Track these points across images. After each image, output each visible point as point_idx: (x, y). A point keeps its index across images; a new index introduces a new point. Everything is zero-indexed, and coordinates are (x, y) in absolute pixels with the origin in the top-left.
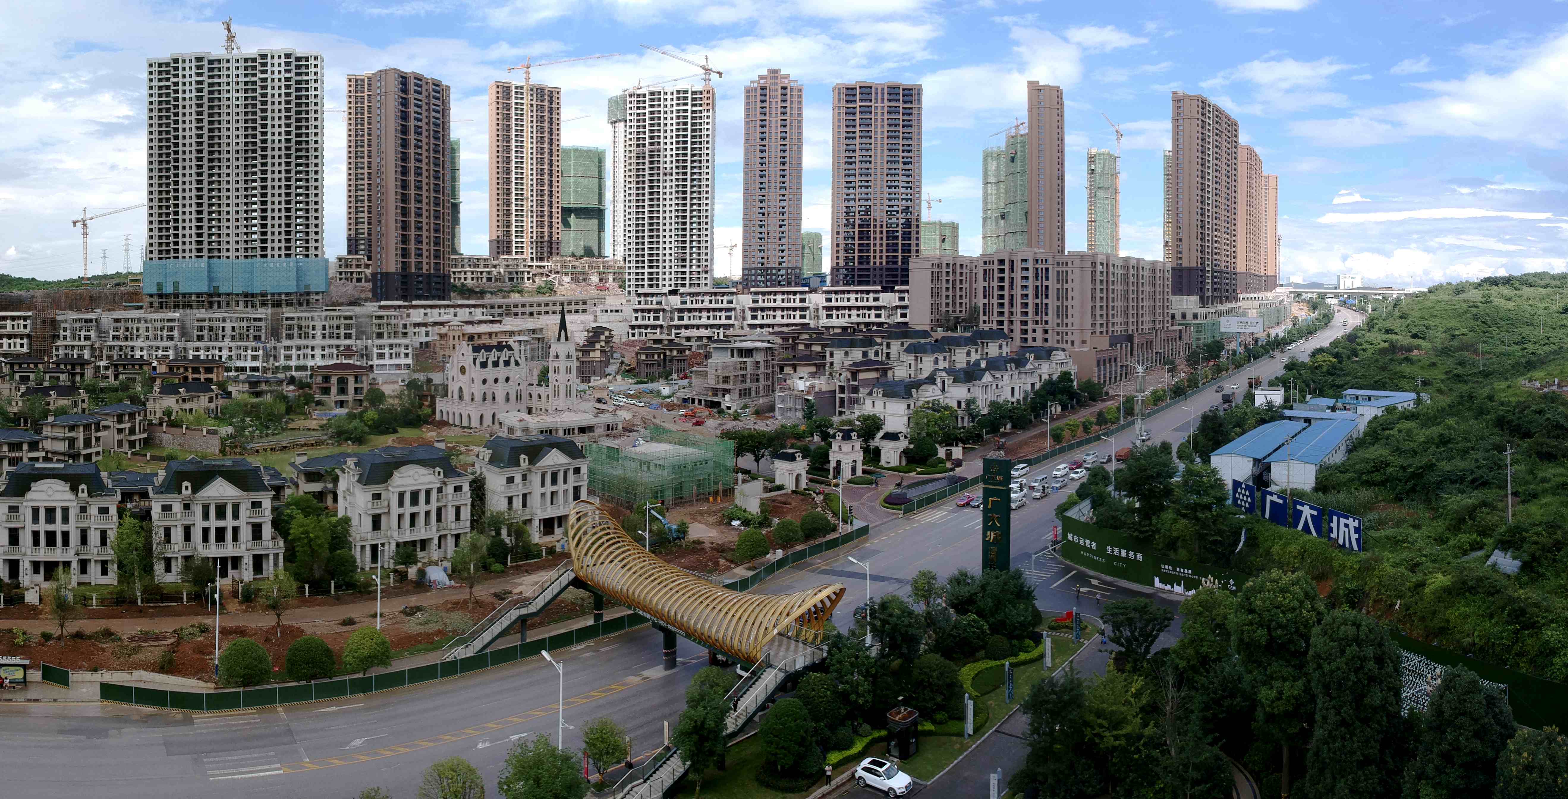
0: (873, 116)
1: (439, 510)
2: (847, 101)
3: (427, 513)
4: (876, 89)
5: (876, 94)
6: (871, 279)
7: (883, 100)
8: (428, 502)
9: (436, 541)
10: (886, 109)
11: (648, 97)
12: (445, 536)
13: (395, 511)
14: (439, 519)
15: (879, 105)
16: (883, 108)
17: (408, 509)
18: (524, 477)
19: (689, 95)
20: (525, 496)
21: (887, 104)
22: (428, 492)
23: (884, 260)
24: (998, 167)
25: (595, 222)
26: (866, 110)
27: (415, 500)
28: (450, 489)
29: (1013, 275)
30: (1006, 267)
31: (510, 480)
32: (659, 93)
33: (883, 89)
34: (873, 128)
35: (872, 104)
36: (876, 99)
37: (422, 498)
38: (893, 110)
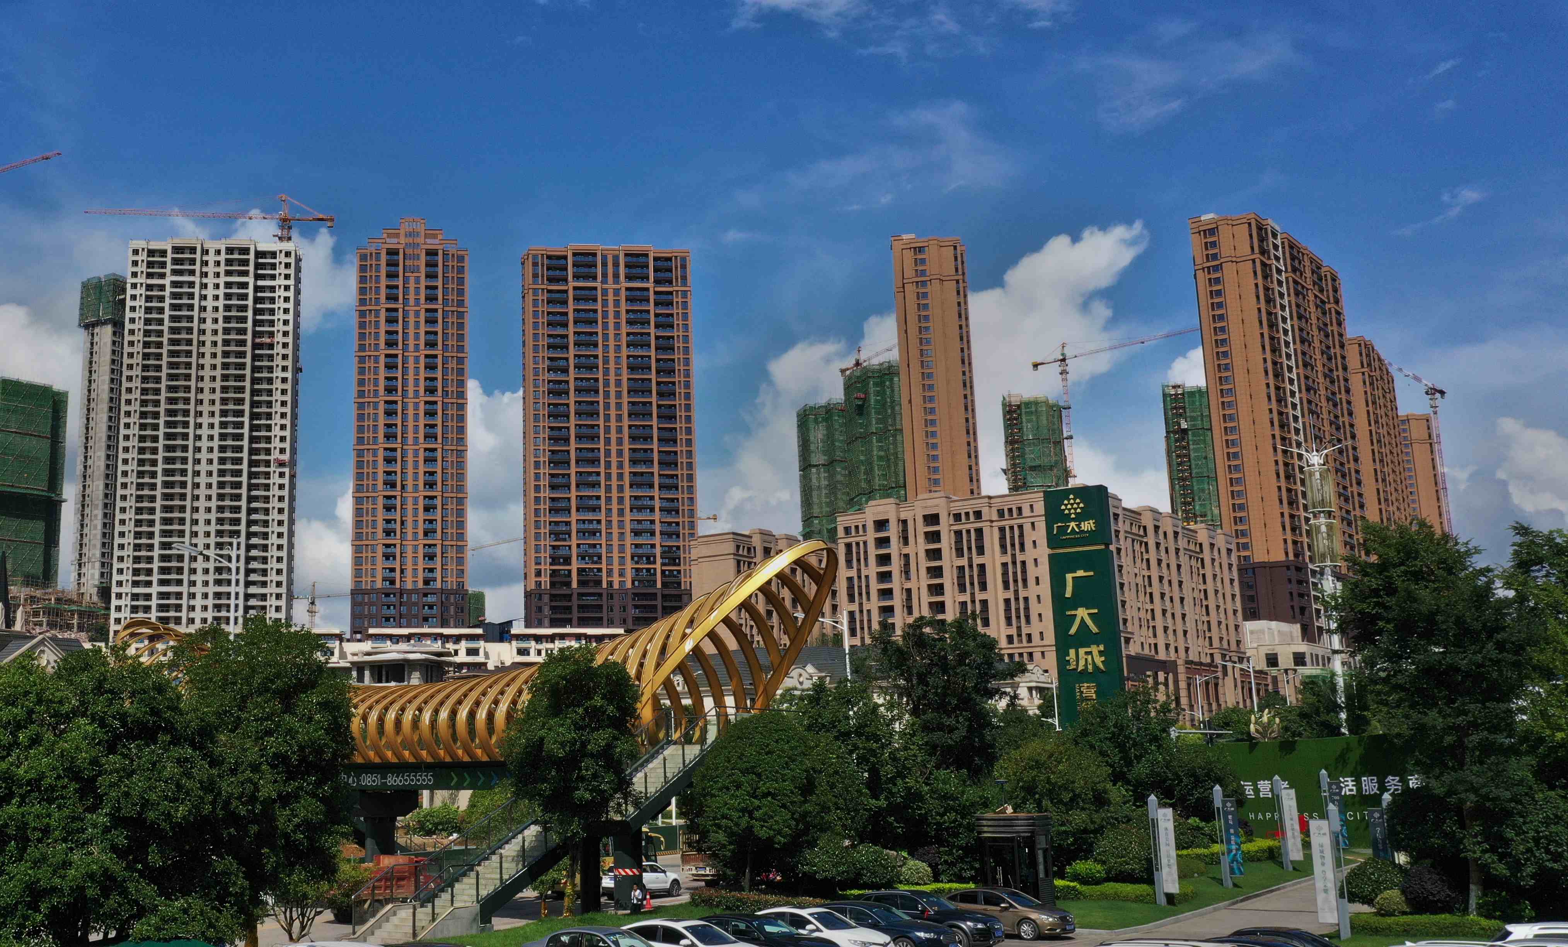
0: (599, 307)
2: (551, 280)
4: (604, 258)
5: (605, 264)
6: (604, 614)
7: (616, 276)
10: (623, 293)
11: (170, 255)
15: (611, 286)
16: (617, 292)
19: (252, 256)
21: (624, 284)
23: (629, 575)
24: (830, 437)
25: (40, 526)
26: (586, 295)
32: (193, 250)
33: (616, 259)
34: (599, 329)
35: (598, 284)
36: (605, 275)
38: (636, 297)
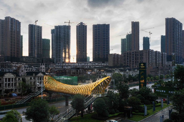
0: (100, 30)
1: (15, 83)
2: (95, 28)
3: (12, 84)
4: (101, 25)
8: (12, 81)
9: (14, 90)
10: (103, 29)
12: (16, 89)
13: (5, 82)
14: (15, 85)
17: (8, 82)
18: (34, 78)
20: (34, 82)
22: (12, 79)
27: (9, 81)
28: (17, 79)
29: (131, 56)
30: (129, 54)
31: (31, 78)
34: (100, 33)
37: (11, 80)
